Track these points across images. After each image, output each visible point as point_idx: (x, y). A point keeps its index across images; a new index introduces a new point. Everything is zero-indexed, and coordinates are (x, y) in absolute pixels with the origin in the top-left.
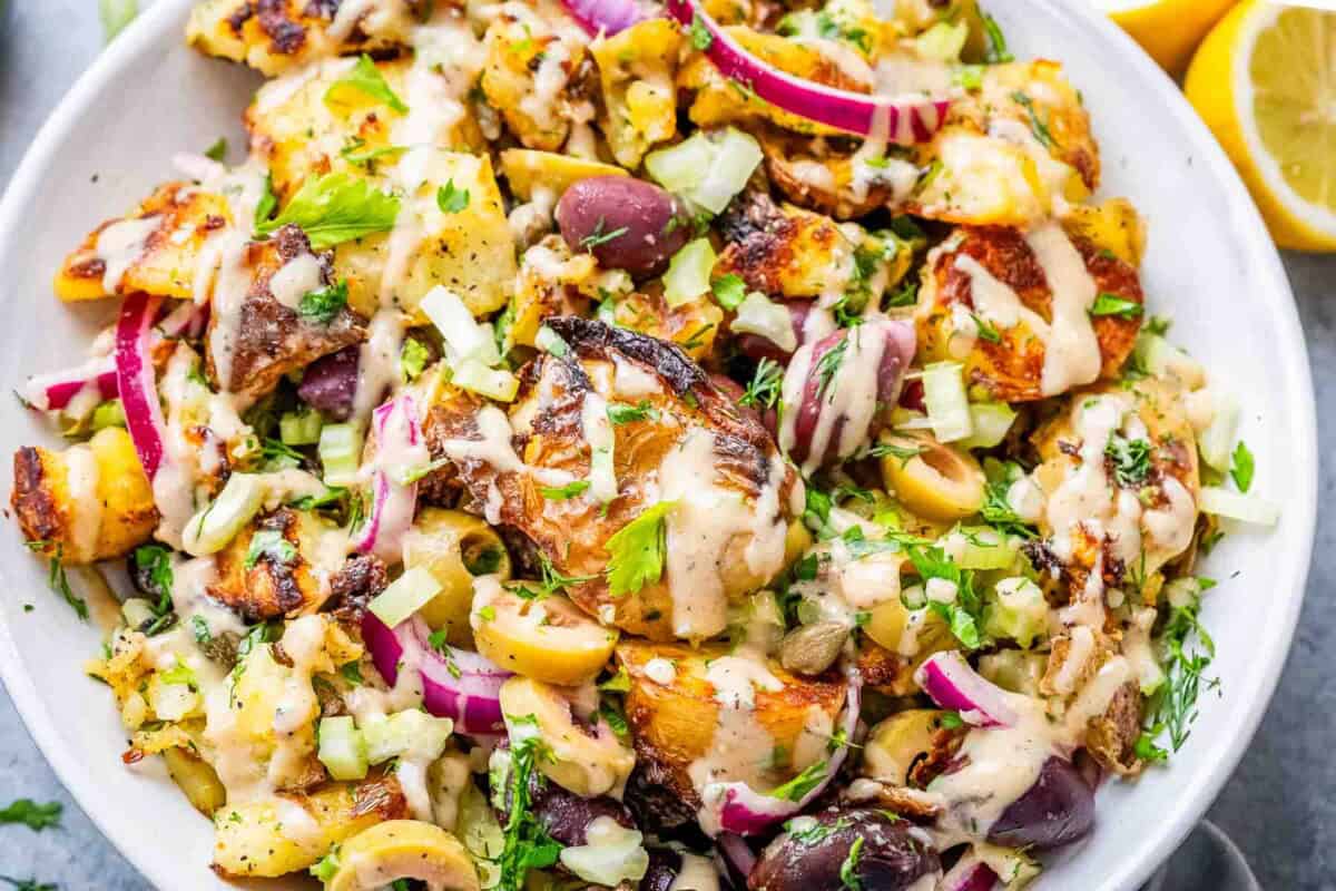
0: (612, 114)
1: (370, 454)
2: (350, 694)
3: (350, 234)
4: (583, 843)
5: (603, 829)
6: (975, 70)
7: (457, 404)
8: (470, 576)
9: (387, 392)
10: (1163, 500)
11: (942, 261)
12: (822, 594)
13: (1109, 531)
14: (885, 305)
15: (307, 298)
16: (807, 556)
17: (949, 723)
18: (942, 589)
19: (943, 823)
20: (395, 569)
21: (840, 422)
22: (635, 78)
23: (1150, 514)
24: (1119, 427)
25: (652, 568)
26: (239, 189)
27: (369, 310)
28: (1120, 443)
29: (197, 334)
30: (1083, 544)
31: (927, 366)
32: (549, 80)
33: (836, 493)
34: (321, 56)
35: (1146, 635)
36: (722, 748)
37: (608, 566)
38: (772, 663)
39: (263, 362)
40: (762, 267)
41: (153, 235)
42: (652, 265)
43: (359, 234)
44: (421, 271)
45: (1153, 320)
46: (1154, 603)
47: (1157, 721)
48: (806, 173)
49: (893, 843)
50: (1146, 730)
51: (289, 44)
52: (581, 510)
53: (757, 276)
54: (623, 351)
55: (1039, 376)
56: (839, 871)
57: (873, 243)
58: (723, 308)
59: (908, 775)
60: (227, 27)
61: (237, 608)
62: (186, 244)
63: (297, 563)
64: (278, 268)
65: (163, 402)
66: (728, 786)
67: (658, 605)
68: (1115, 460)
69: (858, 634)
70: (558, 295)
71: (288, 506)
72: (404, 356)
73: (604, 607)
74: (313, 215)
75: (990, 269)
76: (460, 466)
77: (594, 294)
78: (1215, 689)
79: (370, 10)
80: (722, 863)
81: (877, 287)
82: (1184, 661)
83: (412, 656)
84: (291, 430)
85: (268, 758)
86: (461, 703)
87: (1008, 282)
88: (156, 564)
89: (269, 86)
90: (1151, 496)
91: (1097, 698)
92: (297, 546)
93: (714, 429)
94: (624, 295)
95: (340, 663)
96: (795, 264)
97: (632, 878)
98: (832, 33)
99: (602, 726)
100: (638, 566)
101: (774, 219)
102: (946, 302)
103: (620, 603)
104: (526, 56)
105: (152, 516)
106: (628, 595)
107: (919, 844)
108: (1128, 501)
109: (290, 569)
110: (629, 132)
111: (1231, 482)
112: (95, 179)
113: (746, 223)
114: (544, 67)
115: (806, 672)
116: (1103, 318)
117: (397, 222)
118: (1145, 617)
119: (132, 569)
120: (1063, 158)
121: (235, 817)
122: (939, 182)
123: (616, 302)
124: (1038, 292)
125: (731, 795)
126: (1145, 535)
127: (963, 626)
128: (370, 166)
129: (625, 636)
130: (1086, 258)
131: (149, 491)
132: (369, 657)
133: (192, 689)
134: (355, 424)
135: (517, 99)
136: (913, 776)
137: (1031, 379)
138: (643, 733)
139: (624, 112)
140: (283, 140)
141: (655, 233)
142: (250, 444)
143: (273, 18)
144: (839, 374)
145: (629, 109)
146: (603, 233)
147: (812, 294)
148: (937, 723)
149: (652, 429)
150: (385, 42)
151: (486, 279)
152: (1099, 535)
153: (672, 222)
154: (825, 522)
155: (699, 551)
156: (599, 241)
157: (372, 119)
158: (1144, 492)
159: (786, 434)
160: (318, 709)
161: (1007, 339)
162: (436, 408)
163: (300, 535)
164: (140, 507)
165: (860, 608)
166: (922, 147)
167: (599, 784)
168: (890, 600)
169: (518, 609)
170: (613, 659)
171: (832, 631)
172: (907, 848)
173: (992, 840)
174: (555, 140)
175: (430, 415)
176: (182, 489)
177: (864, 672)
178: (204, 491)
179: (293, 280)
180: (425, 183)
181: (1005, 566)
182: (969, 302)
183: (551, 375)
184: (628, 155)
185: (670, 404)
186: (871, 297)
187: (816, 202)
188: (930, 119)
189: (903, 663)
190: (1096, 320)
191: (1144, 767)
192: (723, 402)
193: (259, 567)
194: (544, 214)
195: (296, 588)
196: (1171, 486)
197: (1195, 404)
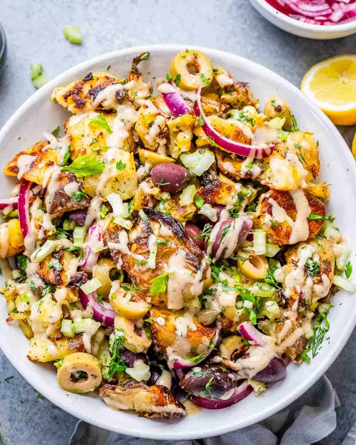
0: (172, 142)
1: (87, 240)
2: (72, 311)
3: (90, 174)
4: (132, 367)
5: (139, 363)
6: (286, 133)
7: (114, 228)
8: (111, 281)
9: (94, 221)
10: (320, 282)
11: (265, 199)
12: (213, 300)
13: (302, 290)
14: (245, 210)
15: (74, 194)
16: (210, 288)
17: (245, 342)
18: (248, 304)
19: (239, 373)
20: (90, 276)
21: (226, 249)
22: (181, 131)
23: (316, 286)
24: (311, 257)
25: (163, 289)
26: (61, 148)
27: (93, 196)
28: (310, 262)
29: (42, 194)
30: (293, 294)
31: (256, 230)
32: (154, 131)
33: (222, 267)
34: (90, 110)
35: (310, 320)
36: (176, 346)
37: (151, 286)
38: (196, 318)
39: (60, 208)
40: (210, 195)
41: (33, 163)
42: (177, 192)
43: (92, 174)
44: (109, 185)
45: (330, 217)
46: (314, 310)
47: (309, 347)
48: (228, 166)
49: (222, 379)
50: (306, 349)
51: (80, 105)
52: (144, 269)
53: (208, 198)
54: (164, 221)
55: (289, 238)
56: (205, 386)
57: (245, 191)
58: (197, 207)
59: (231, 356)
60: (63, 97)
61: (44, 280)
62: (42, 168)
63: (62, 271)
64: (67, 184)
65: (30, 214)
66: (176, 357)
67: (164, 299)
68: (308, 267)
69: (222, 314)
70: (148, 198)
71: (62, 250)
72: (101, 211)
73: (147, 298)
74: (79, 167)
75: (279, 203)
76: (111, 251)
77: (159, 199)
78: (328, 341)
79: (105, 100)
80: (174, 373)
81: (244, 205)
82: (320, 329)
83: (91, 303)
84: (66, 226)
85: (47, 328)
86: (104, 318)
87: (284, 208)
88: (23, 261)
89: (73, 117)
90: (317, 280)
91: (291, 341)
92: (62, 265)
93: (187, 250)
94: (167, 200)
95: (70, 302)
96: (220, 196)
97: (145, 380)
98: (243, 119)
99: (143, 331)
100: (159, 288)
101: (216, 180)
102: (264, 212)
103: (153, 297)
104: (149, 122)
105: (23, 248)
106: (155, 296)
107: (230, 379)
108: (309, 281)
109: (59, 273)
110: (176, 148)
111: (344, 274)
112: (19, 139)
113: (208, 180)
114: (153, 126)
115: (204, 324)
116: (312, 220)
117: (103, 171)
118: (310, 315)
119: (16, 261)
120: (307, 168)
121: (35, 344)
122: (267, 173)
123: (165, 202)
124: (293, 211)
125: (176, 360)
126: (313, 292)
127: (253, 317)
128: (98, 152)
129: (153, 306)
130: (309, 202)
131: (23, 241)
132: (80, 300)
133: (28, 303)
134: (84, 228)
135: (144, 135)
136: (233, 356)
137: (286, 239)
138: (155, 335)
139: (175, 142)
140: (75, 136)
141: (179, 184)
142: (53, 231)
143: (76, 97)
144: (226, 235)
145: (177, 141)
146: (163, 183)
147: (224, 204)
148: (242, 341)
149: (168, 248)
150: (108, 108)
151: (128, 189)
152: (299, 291)
153: (185, 180)
154: (218, 276)
155: (177, 287)
156: (162, 184)
157: (101, 134)
158: (315, 279)
159: (209, 249)
160: (63, 316)
161: (281, 226)
162: (108, 229)
163: (64, 261)
164: (20, 245)
165: (223, 307)
166: (265, 159)
167: (140, 350)
168: (232, 306)
169: (123, 294)
170: (149, 312)
171: (214, 313)
172: (227, 381)
173: (254, 379)
174: (154, 149)
175: (105, 232)
176: (32, 242)
177: (222, 324)
178: (39, 243)
179: (71, 188)
180: (113, 160)
181: (270, 296)
182: (271, 213)
183: (142, 226)
184: (175, 155)
185: (175, 240)
186: (241, 208)
187: (229, 176)
188: (268, 152)
189: (234, 323)
190: (309, 220)
191: (303, 361)
192: (191, 242)
193: (51, 270)
194: (148, 171)
195: (61, 279)
196: (324, 277)
197: (337, 248)
